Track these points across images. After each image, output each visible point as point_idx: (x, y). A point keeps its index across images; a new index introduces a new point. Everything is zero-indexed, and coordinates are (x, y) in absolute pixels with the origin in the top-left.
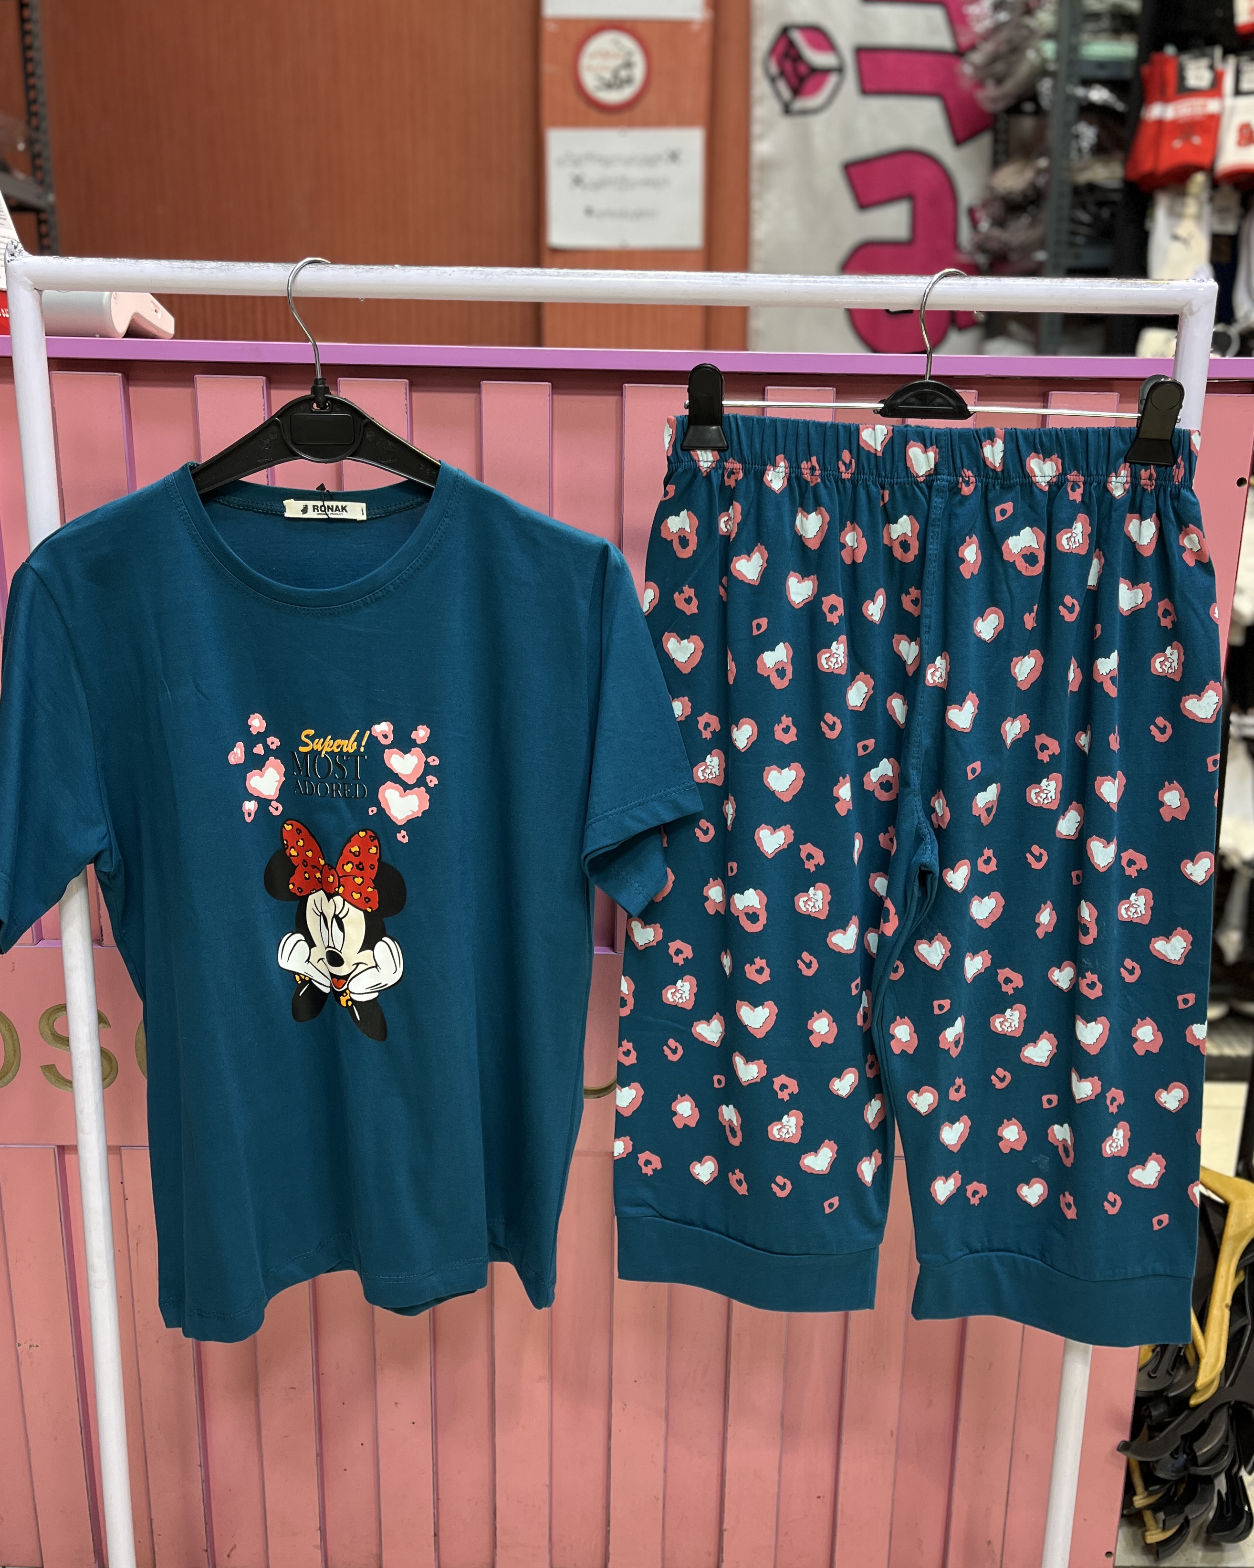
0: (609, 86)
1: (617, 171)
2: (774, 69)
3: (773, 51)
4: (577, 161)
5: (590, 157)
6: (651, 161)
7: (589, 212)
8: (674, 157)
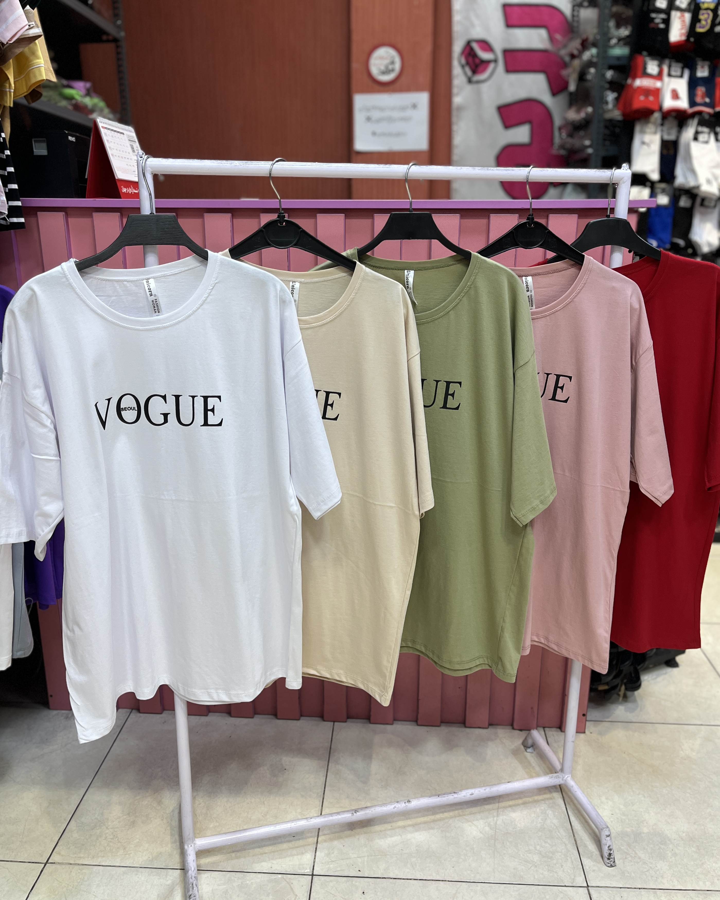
0: (383, 73)
1: (387, 114)
2: (463, 61)
3: (463, 52)
4: (368, 110)
5: (375, 108)
6: (403, 108)
7: (374, 134)
8: (414, 106)
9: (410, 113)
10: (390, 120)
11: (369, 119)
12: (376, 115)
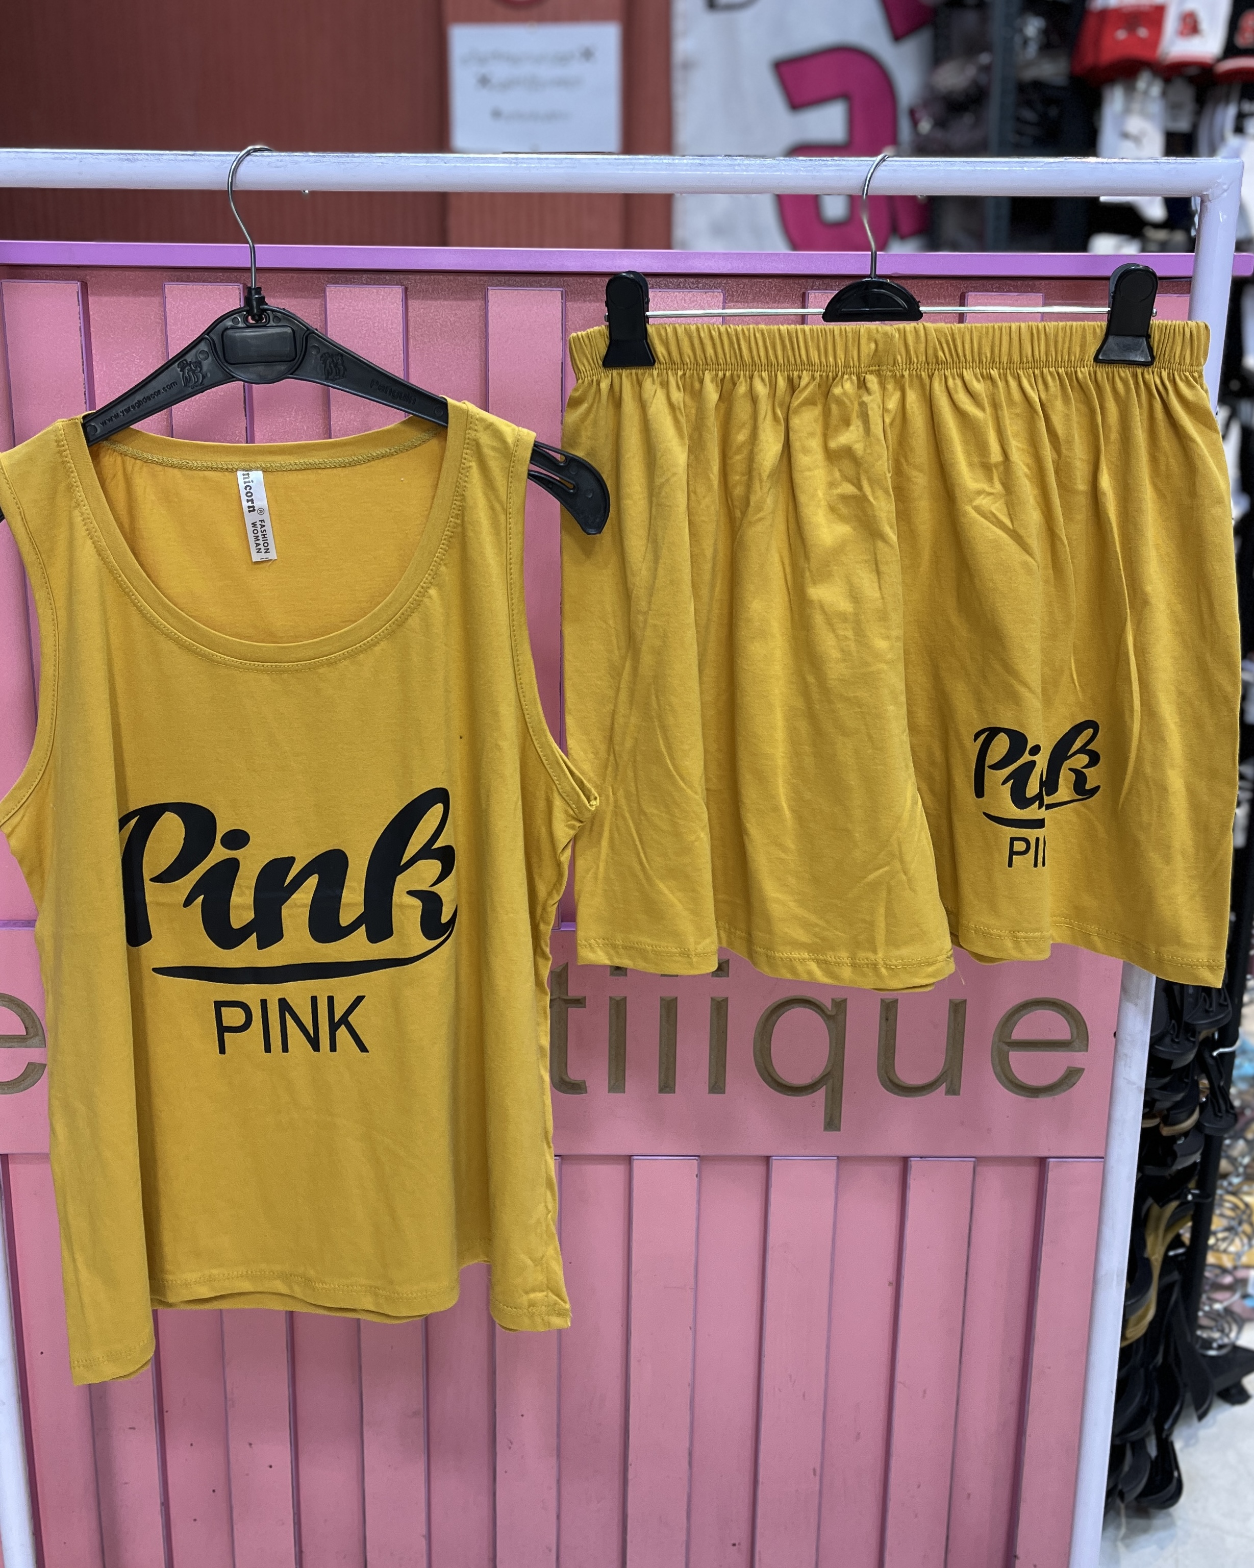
1: (526, 70)
4: (482, 60)
5: (498, 56)
6: (563, 59)
7: (497, 114)
8: (588, 54)
9: (577, 68)
10: (533, 84)
11: (484, 81)
12: (499, 71)
